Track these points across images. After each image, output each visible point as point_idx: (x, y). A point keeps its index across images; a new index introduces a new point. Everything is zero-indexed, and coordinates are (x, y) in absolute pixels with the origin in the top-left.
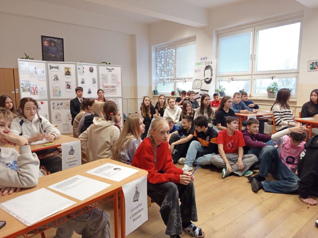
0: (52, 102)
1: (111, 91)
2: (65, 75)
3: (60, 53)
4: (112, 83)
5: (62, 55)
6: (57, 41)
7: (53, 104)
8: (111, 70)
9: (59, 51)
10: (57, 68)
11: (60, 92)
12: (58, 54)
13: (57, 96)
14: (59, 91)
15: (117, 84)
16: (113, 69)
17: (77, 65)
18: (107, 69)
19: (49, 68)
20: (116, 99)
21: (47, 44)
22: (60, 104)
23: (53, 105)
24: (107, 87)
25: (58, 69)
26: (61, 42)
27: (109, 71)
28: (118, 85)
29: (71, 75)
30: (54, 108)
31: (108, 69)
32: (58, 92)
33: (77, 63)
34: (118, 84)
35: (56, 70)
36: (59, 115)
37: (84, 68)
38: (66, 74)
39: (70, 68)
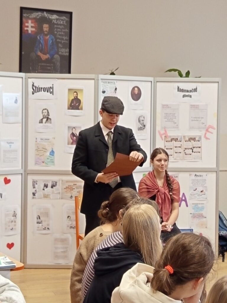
0: (30, 179)
1: (187, 151)
2: (69, 109)
3: (63, 50)
4: (191, 128)
5: (68, 54)
6: (57, 19)
7: (34, 183)
8: (191, 91)
9: (60, 45)
10: (50, 90)
11: (52, 153)
12: (57, 53)
13: (44, 164)
14: (50, 150)
15: (204, 132)
16: (195, 90)
17: (100, 81)
18: (179, 90)
19: (30, 90)
20: (198, 174)
21: (32, 27)
22: (50, 185)
23: (34, 187)
24: (176, 140)
25: (52, 93)
26: (66, 22)
27: (184, 96)
28: (208, 135)
29: (82, 109)
30: (34, 194)
31: (182, 91)
32: (48, 154)
33: (101, 76)
34: (207, 130)
35: (47, 94)
36: (47, 214)
37: (116, 89)
38: (71, 105)
39: (81, 90)
